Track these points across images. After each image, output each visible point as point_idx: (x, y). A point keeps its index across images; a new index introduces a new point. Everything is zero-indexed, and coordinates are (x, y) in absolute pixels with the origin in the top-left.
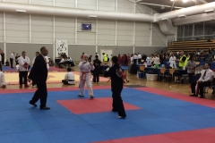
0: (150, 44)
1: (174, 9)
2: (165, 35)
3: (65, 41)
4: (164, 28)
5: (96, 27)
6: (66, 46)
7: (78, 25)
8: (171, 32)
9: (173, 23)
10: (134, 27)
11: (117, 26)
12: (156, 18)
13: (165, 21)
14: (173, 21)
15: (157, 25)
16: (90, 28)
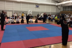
0: (55, 12)
1: (62, 2)
2: (59, 9)
3: (31, 10)
4: (59, 7)
5: (40, 6)
6: (31, 12)
7: (35, 6)
8: (61, 8)
9: (61, 6)
10: (51, 7)
11: (46, 6)
12: (57, 4)
13: (59, 5)
14: (62, 5)
15: (57, 6)
16: (38, 7)
